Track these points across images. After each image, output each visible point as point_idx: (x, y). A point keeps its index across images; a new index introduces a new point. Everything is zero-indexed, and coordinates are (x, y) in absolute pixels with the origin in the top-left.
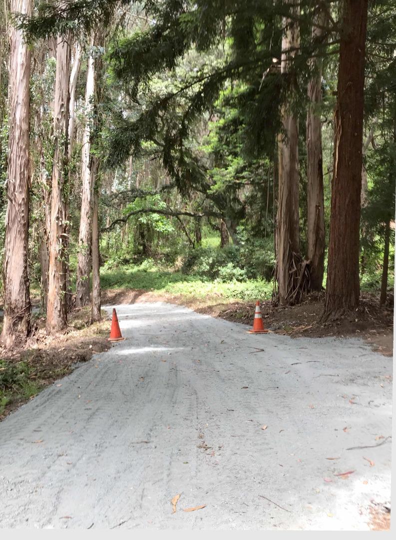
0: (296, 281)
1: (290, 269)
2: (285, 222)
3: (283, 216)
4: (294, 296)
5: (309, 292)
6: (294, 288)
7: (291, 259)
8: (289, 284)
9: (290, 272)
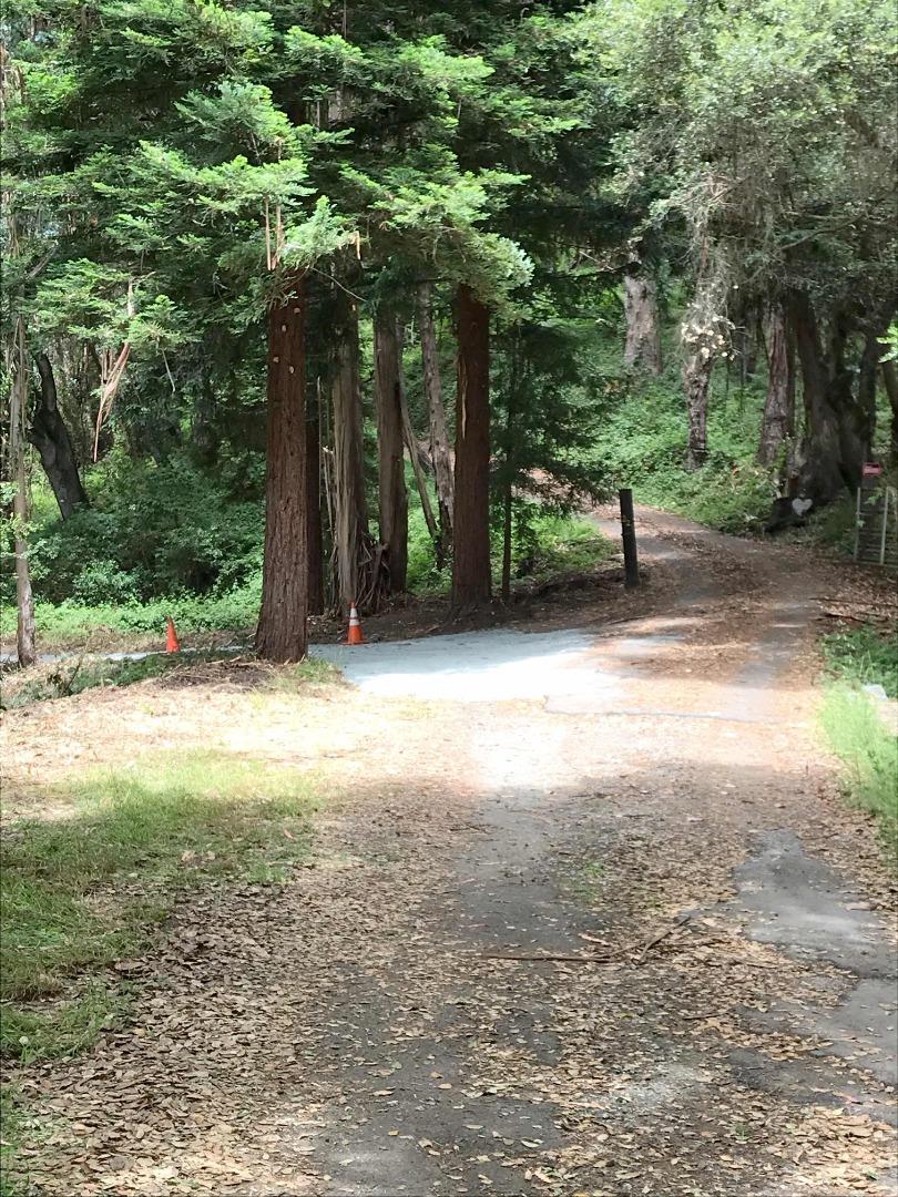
0: (369, 577)
1: (359, 560)
2: (349, 484)
3: (345, 473)
4: (369, 602)
5: (389, 594)
6: (367, 590)
7: (360, 543)
8: (360, 584)
9: (361, 564)
